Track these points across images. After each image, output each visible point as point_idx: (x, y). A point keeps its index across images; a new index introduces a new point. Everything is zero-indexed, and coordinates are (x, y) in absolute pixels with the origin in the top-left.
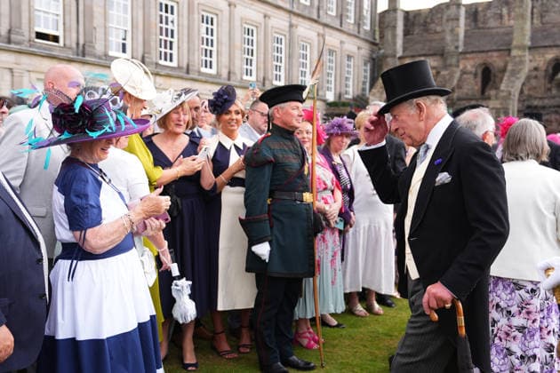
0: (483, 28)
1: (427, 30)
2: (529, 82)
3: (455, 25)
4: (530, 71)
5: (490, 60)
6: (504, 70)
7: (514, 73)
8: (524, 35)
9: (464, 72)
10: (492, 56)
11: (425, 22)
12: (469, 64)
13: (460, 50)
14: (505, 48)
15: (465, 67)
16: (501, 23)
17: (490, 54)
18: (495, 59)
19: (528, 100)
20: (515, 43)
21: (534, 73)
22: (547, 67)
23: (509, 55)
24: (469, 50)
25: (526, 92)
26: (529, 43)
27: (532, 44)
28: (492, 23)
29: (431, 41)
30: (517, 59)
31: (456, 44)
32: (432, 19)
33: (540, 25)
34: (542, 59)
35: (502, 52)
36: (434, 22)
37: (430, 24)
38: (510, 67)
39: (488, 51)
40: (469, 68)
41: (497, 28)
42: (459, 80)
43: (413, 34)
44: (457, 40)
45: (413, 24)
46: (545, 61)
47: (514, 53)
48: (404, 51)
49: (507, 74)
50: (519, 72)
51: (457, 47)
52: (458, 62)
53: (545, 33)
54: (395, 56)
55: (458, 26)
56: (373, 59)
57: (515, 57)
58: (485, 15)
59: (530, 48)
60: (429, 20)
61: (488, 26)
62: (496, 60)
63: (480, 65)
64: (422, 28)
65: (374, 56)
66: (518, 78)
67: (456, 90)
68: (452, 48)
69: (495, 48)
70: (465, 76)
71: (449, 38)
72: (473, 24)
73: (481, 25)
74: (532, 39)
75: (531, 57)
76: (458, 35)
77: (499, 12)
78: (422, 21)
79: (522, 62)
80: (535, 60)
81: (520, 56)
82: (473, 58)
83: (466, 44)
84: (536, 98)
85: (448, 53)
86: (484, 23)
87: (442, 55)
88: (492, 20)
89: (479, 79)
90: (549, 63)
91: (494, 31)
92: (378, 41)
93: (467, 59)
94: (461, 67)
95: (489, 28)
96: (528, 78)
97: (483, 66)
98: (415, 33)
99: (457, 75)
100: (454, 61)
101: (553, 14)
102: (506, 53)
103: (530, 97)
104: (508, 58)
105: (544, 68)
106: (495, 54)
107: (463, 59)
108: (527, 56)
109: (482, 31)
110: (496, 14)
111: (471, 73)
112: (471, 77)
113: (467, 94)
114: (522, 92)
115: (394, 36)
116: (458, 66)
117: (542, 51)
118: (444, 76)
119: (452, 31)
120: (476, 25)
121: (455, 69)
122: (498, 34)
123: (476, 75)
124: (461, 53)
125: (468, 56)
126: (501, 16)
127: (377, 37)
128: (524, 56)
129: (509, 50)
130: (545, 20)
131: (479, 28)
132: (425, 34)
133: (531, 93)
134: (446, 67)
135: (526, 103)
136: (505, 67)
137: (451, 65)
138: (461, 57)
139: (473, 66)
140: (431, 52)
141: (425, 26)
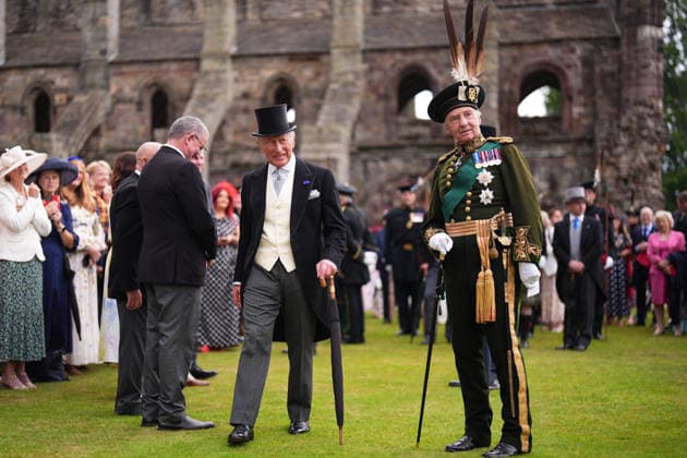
0: (161, 25)
1: (60, 25)
2: (233, 119)
3: (99, 11)
4: (236, 99)
5: (164, 78)
6: (187, 98)
7: (205, 101)
8: (222, 34)
9: (118, 100)
10: (167, 71)
11: (57, 10)
12: (128, 85)
13: (111, 57)
14: (191, 55)
15: (120, 90)
16: (191, 16)
17: (164, 66)
18: (172, 75)
19: (233, 152)
20: (207, 48)
21: (243, 104)
22: (265, 93)
23: (198, 68)
24: (129, 58)
25: (230, 137)
26: (233, 50)
27: (240, 49)
28: (178, 16)
29: (63, 43)
30: (212, 77)
31: (103, 46)
32: (69, 5)
33: (259, 22)
34: (256, 78)
35: (187, 64)
36: (72, 11)
37: (66, 14)
38: (197, 91)
39: (161, 61)
40: (128, 92)
41: (184, 24)
42: (109, 114)
43: (34, 31)
44: (104, 39)
45: (35, 12)
46: (261, 80)
47: (206, 65)
48: (8, 58)
49: (192, 102)
50: (212, 100)
51: (104, 52)
52: (107, 78)
53: (263, 35)
55: (105, 14)
57: (207, 73)
59: (234, 58)
60: (63, 7)
61: (170, 20)
62: (176, 80)
63: (148, 87)
64: (51, 20)
66: (210, 110)
67: (104, 132)
68: (95, 54)
69: (172, 55)
70: (121, 107)
71: (88, 34)
72: (143, 17)
73: (158, 20)
74: (240, 41)
75: (236, 74)
76: (104, 29)
78: (50, 9)
79: (219, 82)
80: (244, 81)
81: (217, 72)
82: (133, 74)
83: (122, 47)
84: (248, 149)
85: (87, 62)
86: (162, 15)
87: (77, 66)
88: (175, 10)
89: (147, 113)
90: (269, 84)
91: (179, 29)
93: (122, 74)
94: (113, 89)
95: (172, 25)
96: (233, 112)
97: (154, 89)
98: (38, 29)
99: (108, 102)
100: (98, 77)
102: (192, 65)
103: (236, 147)
104: (195, 75)
105: (259, 94)
106: (174, 66)
107: (115, 74)
108: (230, 72)
109: (158, 28)
111: (130, 101)
112: (133, 107)
113: (124, 141)
114: (219, 136)
116: (107, 87)
117: (254, 62)
118: (79, 106)
119: (94, 21)
120: (148, 17)
121: (101, 93)
122: (184, 33)
123: (140, 105)
124: (113, 63)
125: (125, 69)
126: (191, 5)
128: (224, 71)
129: (197, 60)
130: (266, 14)
131: (153, 24)
132: (56, 31)
133: (240, 139)
134: (83, 88)
135: (231, 158)
136: (191, 89)
137: (93, 86)
138: (112, 71)
139: (134, 89)
140: (58, 62)
141: (56, 17)
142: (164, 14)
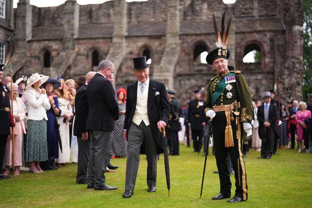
0: (96, 23)
1: (55, 23)
2: (126, 62)
3: (70, 18)
4: (127, 54)
5: (97, 45)
6: (107, 54)
7: (114, 55)
8: (121, 27)
9: (78, 54)
10: (99, 43)
11: (54, 17)
12: (82, 48)
13: (76, 37)
14: (108, 36)
15: (79, 50)
16: (109, 20)
17: (98, 40)
18: (100, 44)
19: (126, 76)
20: (115, 33)
21: (130, 56)
22: (139, 52)
23: (111, 41)
24: (82, 37)
25: (124, 70)
26: (126, 34)
27: (129, 34)
28: (103, 20)
29: (56, 31)
30: (117, 45)
31: (72, 32)
32: (58, 15)
33: (137, 23)
34: (135, 45)
35: (107, 40)
36: (59, 18)
37: (57, 19)
38: (111, 51)
39: (96, 38)
40: (82, 51)
41: (106, 23)
42: (75, 60)
43: (44, 26)
44: (73, 29)
45: (44, 18)
46: (137, 47)
47: (115, 40)
48: (33, 37)
49: (109, 56)
50: (117, 54)
51: (73, 35)
52: (74, 45)
53: (139, 28)
54: (24, 40)
55: (73, 19)
56: (8, 42)
57: (115, 43)
58: (97, 14)
59: (127, 37)
60: (56, 16)
61: (100, 22)
62: (102, 46)
63: (91, 49)
64: (51, 21)
65: (9, 39)
66: (116, 59)
67: (72, 67)
68: (69, 35)
69: (101, 36)
70: (79, 57)
71: (66, 27)
72: (89, 20)
73: (95, 21)
74: (129, 30)
75: (127, 44)
76: (73, 25)
77: (107, 12)
78: (51, 16)
79: (120, 47)
80: (130, 47)
81: (119, 43)
82: (83, 44)
83: (80, 32)
84: (131, 75)
85: (66, 38)
86: (96, 19)
87: (61, 40)
88: (102, 18)
89: (90, 60)
90: (140, 49)
91: (104, 25)
92: (12, 28)
93: (80, 44)
94: (76, 50)
95: (101, 23)
96: (125, 59)
97: (93, 50)
98: (46, 24)
99: (74, 56)
100: (70, 45)
101: (145, 15)
102: (109, 40)
103: (127, 74)
104: (110, 44)
105: (136, 52)
106: (101, 41)
107: (77, 44)
108: (125, 43)
109: (95, 25)
110: (105, 13)
111: (83, 54)
112: (84, 57)
113: (81, 71)
114: (120, 70)
115: (24, 24)
116: (73, 49)
117: (135, 39)
118: (62, 56)
119: (69, 21)
120: (91, 21)
121: (71, 51)
122: (106, 27)
123: (87, 56)
124: (76, 39)
125: (81, 41)
126: (109, 15)
127: (12, 25)
128: (122, 43)
129: (111, 38)
130: (140, 19)
131: (93, 23)
132: (53, 26)
133: (128, 71)
134: (64, 49)
135: (125, 79)
136: (109, 50)
137: (68, 48)
138: (76, 42)
139: (85, 50)
140: (54, 38)
141: (53, 20)
142: (97, 19)
